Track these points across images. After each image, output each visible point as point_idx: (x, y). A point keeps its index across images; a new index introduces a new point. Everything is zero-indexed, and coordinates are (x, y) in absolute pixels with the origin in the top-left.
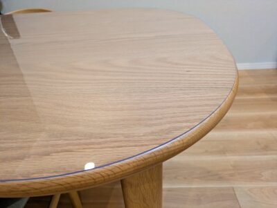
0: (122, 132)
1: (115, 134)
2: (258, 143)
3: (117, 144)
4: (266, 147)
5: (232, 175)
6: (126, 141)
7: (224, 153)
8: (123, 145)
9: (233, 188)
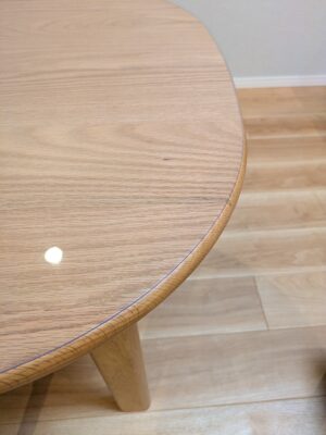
0: (41, 299)
1: (30, 304)
2: (296, 211)
3: (31, 325)
4: (305, 216)
5: (254, 259)
6: (46, 318)
7: (246, 227)
8: (40, 326)
9: (254, 279)
